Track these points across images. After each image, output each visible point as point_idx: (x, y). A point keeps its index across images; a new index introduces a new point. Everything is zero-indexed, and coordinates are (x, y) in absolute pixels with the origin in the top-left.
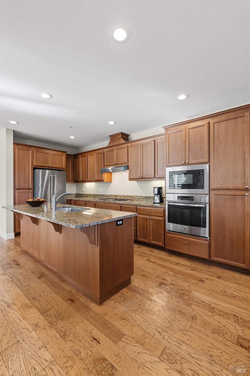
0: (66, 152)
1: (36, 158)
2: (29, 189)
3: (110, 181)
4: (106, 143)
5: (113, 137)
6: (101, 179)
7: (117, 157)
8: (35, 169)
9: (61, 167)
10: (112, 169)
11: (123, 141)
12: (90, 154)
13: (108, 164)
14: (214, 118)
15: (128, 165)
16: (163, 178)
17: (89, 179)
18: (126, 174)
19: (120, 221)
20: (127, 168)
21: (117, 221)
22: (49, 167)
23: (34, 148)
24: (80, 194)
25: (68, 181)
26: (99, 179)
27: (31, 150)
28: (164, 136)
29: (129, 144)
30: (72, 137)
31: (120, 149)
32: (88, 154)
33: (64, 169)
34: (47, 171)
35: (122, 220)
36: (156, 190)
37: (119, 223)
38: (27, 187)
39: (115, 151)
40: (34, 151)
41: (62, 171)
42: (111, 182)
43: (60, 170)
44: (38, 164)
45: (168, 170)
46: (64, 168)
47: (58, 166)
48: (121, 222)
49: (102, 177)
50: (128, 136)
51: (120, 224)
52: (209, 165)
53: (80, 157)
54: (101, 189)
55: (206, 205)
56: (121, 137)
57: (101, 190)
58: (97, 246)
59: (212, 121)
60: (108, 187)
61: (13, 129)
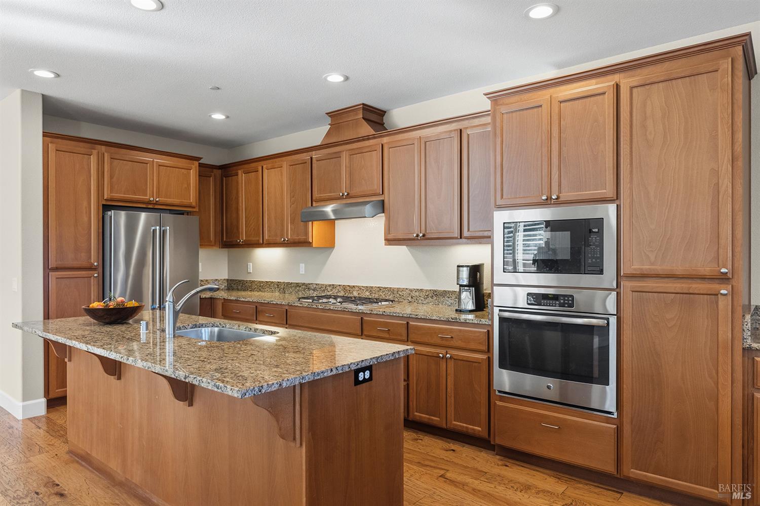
0: (198, 159)
1: (111, 177)
2: (91, 268)
3: (330, 245)
4: (316, 135)
5: (337, 117)
6: (302, 238)
7: (351, 174)
8: (106, 208)
9: (186, 202)
10: (334, 212)
11: (367, 130)
12: (270, 166)
13: (324, 195)
14: (630, 73)
15: (383, 201)
16: (485, 238)
17: (266, 237)
18: (376, 225)
19: (363, 370)
20: (382, 207)
21: (357, 372)
22: (149, 202)
23: (103, 148)
24: (240, 281)
25: (204, 241)
26: (296, 238)
27: (95, 152)
28: (488, 119)
29: (385, 140)
30: (218, 116)
31: (360, 151)
32: (265, 165)
33: (194, 207)
34: (143, 216)
35: (370, 368)
36: (465, 273)
37: (361, 376)
38: (85, 264)
39: (344, 159)
40: (106, 155)
41: (188, 213)
42: (334, 247)
43: (182, 213)
44: (116, 195)
45: (501, 217)
46: (194, 204)
47: (176, 201)
48: (367, 374)
49: (306, 233)
50: (382, 113)
51: (365, 380)
52: (618, 208)
53: (240, 172)
54: (302, 266)
55: (608, 319)
56: (363, 118)
57: (302, 271)
58: (301, 444)
59: (626, 81)
60: (324, 263)
61: (46, 93)
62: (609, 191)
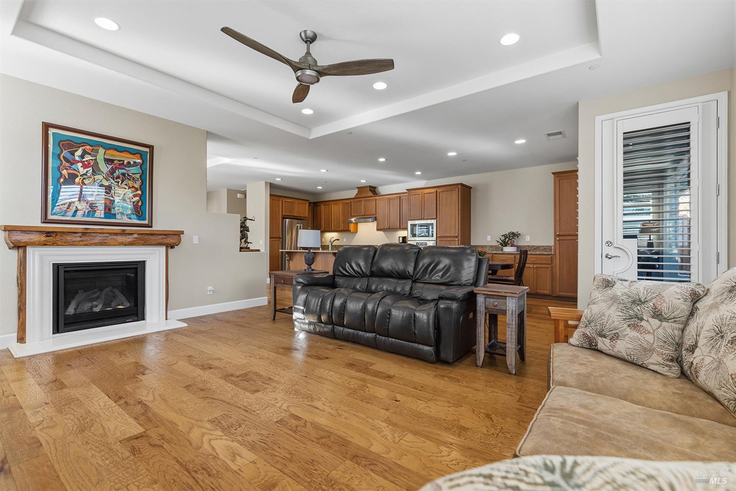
0: (308, 201)
1: (285, 208)
2: (279, 238)
3: (356, 231)
4: (353, 193)
5: (361, 189)
6: (347, 229)
7: (365, 208)
8: (284, 218)
9: (304, 216)
10: (355, 220)
11: (370, 194)
13: (354, 215)
15: (376, 217)
16: (406, 229)
17: (333, 228)
18: (373, 225)
20: (376, 219)
22: (295, 216)
23: (283, 198)
26: (345, 229)
27: (281, 200)
28: (407, 194)
29: (377, 198)
30: (320, 188)
31: (369, 201)
32: (333, 203)
33: (307, 218)
36: (401, 239)
38: (277, 236)
39: (363, 203)
40: (284, 201)
41: (305, 219)
43: (303, 220)
44: (286, 214)
45: (410, 223)
46: (307, 216)
47: (302, 216)
49: (349, 227)
50: (375, 188)
52: (437, 221)
53: (322, 205)
54: (345, 239)
56: (370, 190)
57: (345, 241)
59: (439, 190)
60: (354, 237)
61: (271, 182)
62: (435, 217)
